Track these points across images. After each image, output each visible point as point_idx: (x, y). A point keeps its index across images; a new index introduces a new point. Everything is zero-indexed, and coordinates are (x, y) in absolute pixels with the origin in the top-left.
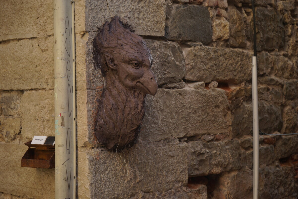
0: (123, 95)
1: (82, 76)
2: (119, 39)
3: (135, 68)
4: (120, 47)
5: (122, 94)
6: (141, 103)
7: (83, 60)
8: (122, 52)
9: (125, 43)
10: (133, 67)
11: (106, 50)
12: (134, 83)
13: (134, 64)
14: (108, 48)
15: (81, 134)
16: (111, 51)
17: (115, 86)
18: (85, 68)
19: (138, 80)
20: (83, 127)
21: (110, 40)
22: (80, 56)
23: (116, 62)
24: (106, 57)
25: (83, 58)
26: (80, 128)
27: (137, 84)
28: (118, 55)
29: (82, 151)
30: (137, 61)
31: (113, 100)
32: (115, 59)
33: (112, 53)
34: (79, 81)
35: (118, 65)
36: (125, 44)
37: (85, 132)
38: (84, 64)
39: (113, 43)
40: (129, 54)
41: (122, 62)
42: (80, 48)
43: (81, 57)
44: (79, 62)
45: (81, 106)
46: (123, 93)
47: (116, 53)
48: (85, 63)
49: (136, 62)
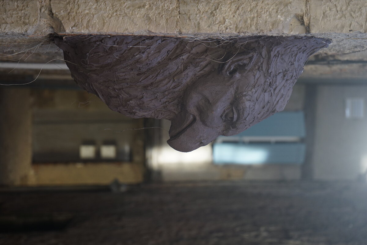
0: (168, 85)
1: (209, 18)
2: (284, 76)
3: (224, 115)
4: (268, 84)
5: (171, 85)
6: (153, 114)
7: (246, 22)
8: (258, 91)
9: (275, 90)
10: (224, 111)
11: (264, 52)
12: (192, 109)
13: (231, 115)
14: (267, 56)
15: (80, 10)
16: (262, 64)
17: (186, 69)
18: (227, 31)
19: (198, 118)
20: (95, 16)
21: (283, 57)
22: (256, 15)
23: (237, 75)
24: (250, 55)
25: (249, 21)
26: (94, 7)
27: (191, 116)
28: (253, 82)
29: (43, 10)
30: (237, 120)
31: (159, 63)
32: (244, 74)
33: (257, 67)
34: (198, 10)
35: (232, 81)
36: (272, 91)
37: (85, 25)
38: (237, 27)
39: (279, 64)
40: (251, 107)
41: (236, 92)
42: (274, 14)
43: (254, 18)
44: (240, 9)
45: (143, 11)
46: (173, 86)
47: (257, 77)
48: (238, 31)
49: (235, 120)
